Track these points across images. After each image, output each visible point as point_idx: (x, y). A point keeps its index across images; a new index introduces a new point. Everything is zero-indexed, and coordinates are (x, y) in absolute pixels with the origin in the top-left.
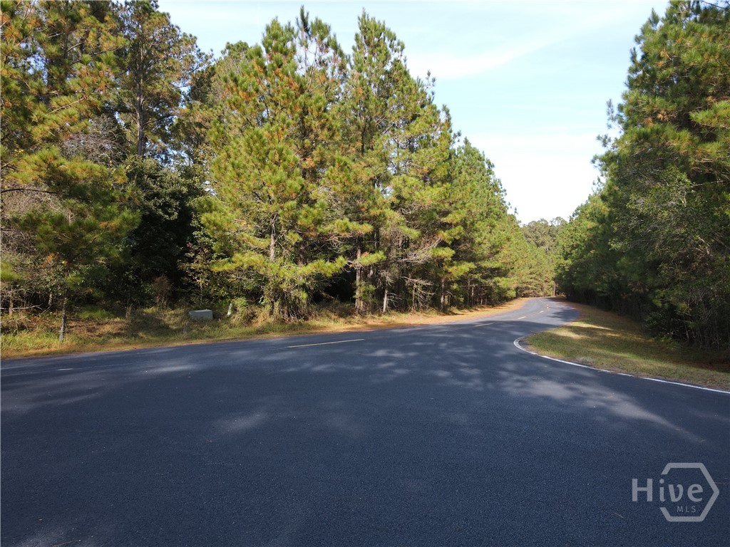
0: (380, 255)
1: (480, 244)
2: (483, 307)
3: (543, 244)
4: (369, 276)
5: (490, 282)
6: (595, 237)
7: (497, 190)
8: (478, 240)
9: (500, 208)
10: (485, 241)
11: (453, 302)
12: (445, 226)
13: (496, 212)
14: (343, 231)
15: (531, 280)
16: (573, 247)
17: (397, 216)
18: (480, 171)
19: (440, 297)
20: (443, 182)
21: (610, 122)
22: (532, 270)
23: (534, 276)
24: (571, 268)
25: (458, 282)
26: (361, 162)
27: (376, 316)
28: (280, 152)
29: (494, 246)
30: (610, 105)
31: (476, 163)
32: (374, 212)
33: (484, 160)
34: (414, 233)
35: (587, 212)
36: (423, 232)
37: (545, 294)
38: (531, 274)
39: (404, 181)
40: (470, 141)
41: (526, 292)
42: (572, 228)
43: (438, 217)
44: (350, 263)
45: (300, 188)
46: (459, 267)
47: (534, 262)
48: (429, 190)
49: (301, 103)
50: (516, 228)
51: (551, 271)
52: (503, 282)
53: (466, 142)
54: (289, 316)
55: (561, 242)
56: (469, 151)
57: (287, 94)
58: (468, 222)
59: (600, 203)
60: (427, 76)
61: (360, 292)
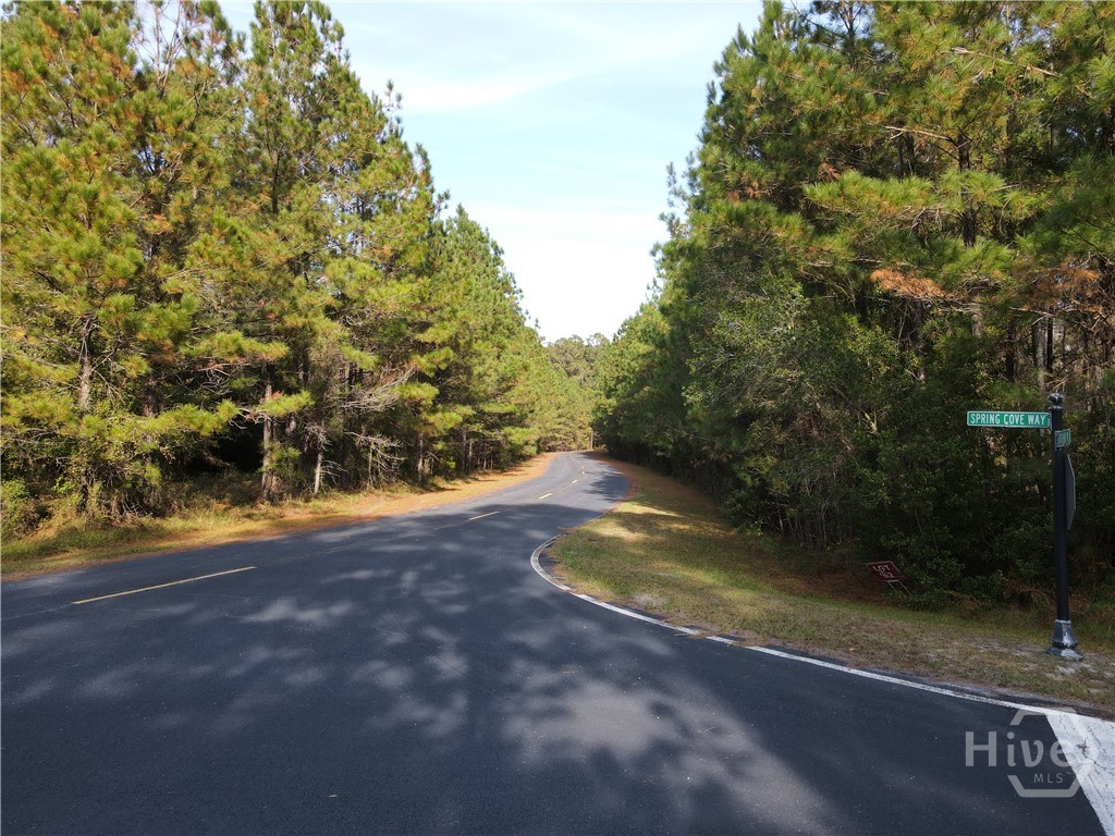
0: (304, 398)
1: (480, 376)
2: (486, 473)
3: (576, 372)
4: (288, 430)
5: (497, 435)
6: (650, 367)
7: (509, 291)
8: (478, 370)
9: (513, 319)
10: (491, 372)
11: (439, 470)
12: (422, 348)
13: (507, 325)
14: (230, 354)
15: (560, 427)
16: (619, 380)
17: (336, 329)
18: (483, 259)
19: (416, 462)
20: (419, 274)
21: (672, 197)
22: (560, 411)
23: (563, 419)
24: (616, 410)
25: (446, 439)
26: (268, 231)
27: (300, 502)
28: (92, 198)
29: (503, 379)
30: (671, 170)
31: (477, 247)
32: (292, 321)
33: (487, 242)
34: (367, 360)
35: (638, 328)
36: (384, 357)
37: (579, 447)
38: (559, 416)
39: (350, 269)
40: (466, 210)
41: (552, 443)
42: (617, 352)
43: (408, 332)
44: (245, 413)
45: (133, 269)
46: (446, 414)
47: (563, 400)
48: (393, 286)
49: (137, 107)
50: (538, 349)
51: (588, 413)
52: (517, 435)
53: (461, 211)
54: (121, 512)
55: (602, 372)
56: (466, 227)
57: (108, 86)
58: (462, 342)
59: (658, 316)
60: (387, 90)
61: (272, 462)
